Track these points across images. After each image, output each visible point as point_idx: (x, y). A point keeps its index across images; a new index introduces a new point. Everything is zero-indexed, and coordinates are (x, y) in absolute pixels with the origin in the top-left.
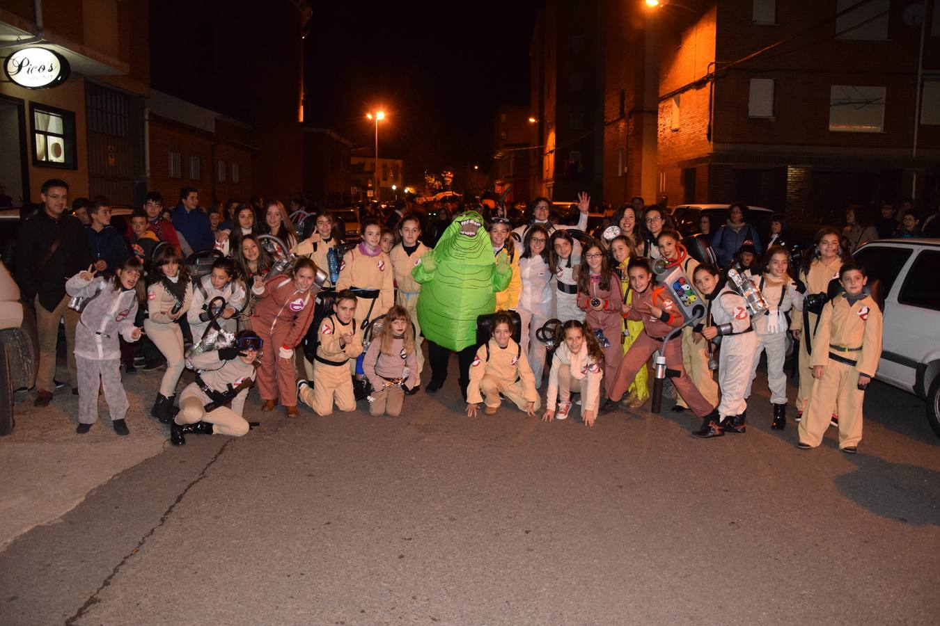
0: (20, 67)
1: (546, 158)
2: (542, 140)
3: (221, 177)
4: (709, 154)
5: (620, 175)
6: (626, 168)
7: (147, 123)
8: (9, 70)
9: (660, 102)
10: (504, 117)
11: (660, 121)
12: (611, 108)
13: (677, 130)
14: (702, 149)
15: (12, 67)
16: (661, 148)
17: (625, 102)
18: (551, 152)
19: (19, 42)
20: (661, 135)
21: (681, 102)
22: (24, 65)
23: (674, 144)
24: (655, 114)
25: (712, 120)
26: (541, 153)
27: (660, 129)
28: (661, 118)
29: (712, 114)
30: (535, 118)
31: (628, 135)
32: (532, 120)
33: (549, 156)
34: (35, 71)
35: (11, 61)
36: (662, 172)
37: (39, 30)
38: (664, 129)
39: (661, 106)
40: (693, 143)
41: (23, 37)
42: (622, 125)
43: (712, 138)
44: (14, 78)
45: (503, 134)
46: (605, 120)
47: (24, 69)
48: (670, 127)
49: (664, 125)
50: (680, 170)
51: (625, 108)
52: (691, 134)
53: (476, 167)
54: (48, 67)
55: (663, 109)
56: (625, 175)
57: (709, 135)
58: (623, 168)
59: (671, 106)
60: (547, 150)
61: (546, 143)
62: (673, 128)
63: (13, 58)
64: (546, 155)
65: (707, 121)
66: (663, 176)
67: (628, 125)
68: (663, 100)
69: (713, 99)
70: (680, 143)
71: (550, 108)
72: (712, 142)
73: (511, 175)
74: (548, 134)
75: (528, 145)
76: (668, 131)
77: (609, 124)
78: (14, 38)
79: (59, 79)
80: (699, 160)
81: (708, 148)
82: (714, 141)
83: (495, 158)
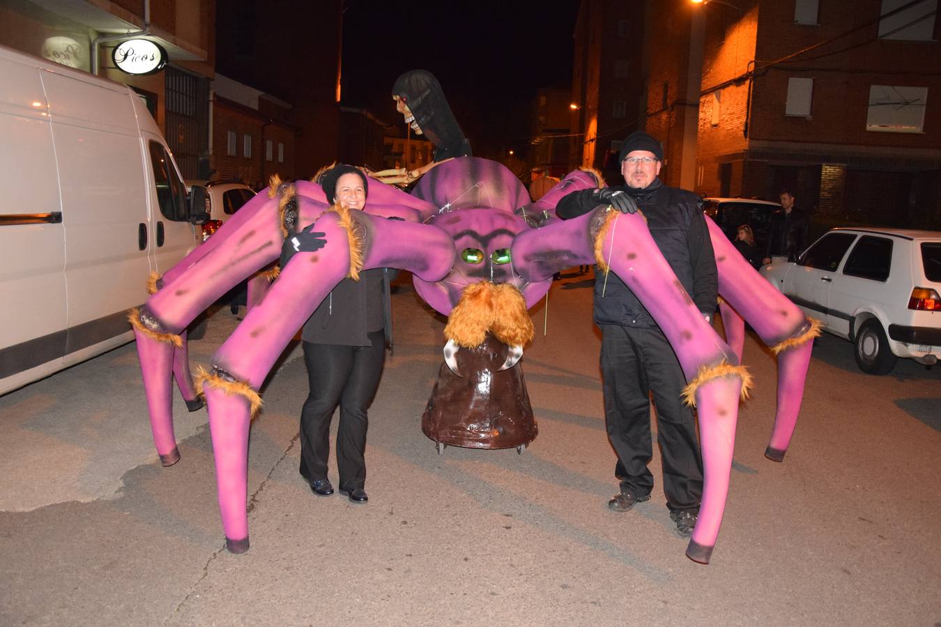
0: (126, 56)
1: (586, 146)
2: (583, 128)
3: (269, 156)
4: (744, 150)
7: (211, 104)
8: (116, 58)
9: (701, 96)
10: (543, 100)
11: (701, 115)
12: (654, 98)
13: (716, 125)
14: (738, 145)
15: (119, 56)
16: (701, 142)
17: (669, 94)
18: (592, 140)
19: (129, 35)
20: (701, 129)
21: (722, 97)
22: (129, 54)
23: (713, 138)
24: (696, 106)
25: (749, 118)
26: (581, 141)
27: (701, 123)
28: (702, 112)
29: (750, 111)
30: (577, 105)
31: (670, 128)
32: (574, 107)
33: (589, 144)
34: (139, 60)
35: (118, 51)
36: (701, 166)
37: (146, 25)
38: (704, 124)
39: (702, 100)
40: (730, 139)
41: (132, 31)
42: (664, 116)
43: (748, 135)
44: (120, 65)
45: (542, 118)
46: (648, 111)
47: (129, 58)
48: (710, 122)
49: (704, 120)
50: (717, 164)
51: (668, 100)
52: (729, 130)
53: (511, 153)
54: (150, 57)
55: (704, 103)
57: (745, 132)
59: (712, 102)
60: (588, 138)
61: (588, 130)
62: (713, 123)
63: (120, 47)
64: (586, 143)
65: (744, 119)
66: (701, 170)
67: (671, 117)
68: (704, 94)
69: (751, 97)
70: (718, 138)
71: (593, 95)
72: (748, 139)
73: (549, 162)
74: (590, 122)
75: (568, 131)
76: (709, 125)
77: (651, 115)
78: (125, 31)
79: (159, 67)
80: (735, 156)
81: (743, 145)
82: (751, 139)
83: (533, 143)
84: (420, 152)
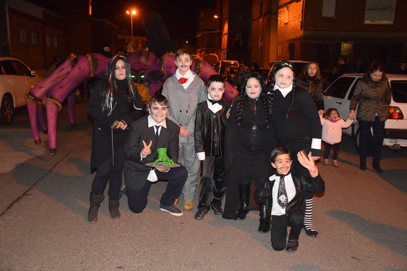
1: (223, 38)
2: (222, 28)
4: (301, 36)
5: (259, 47)
6: (262, 43)
9: (279, 8)
10: (202, 14)
11: (279, 19)
12: (256, 11)
13: (286, 24)
14: (298, 34)
16: (279, 33)
17: (263, 8)
18: (226, 34)
20: (279, 26)
21: (289, 9)
23: (285, 30)
24: (277, 14)
25: (303, 19)
26: (221, 35)
27: (279, 23)
28: (280, 17)
29: (303, 15)
30: (218, 16)
31: (263, 26)
32: (216, 17)
33: (224, 36)
36: (279, 45)
38: (281, 23)
39: (279, 10)
40: (294, 31)
42: (261, 20)
43: (303, 28)
45: (202, 24)
46: (253, 17)
48: (284, 22)
49: (281, 21)
50: (287, 44)
51: (263, 11)
52: (293, 26)
53: (187, 42)
55: (280, 12)
56: (262, 47)
57: (301, 26)
58: (261, 43)
59: (284, 11)
60: (224, 33)
61: (223, 29)
62: (285, 22)
65: (301, 19)
66: (280, 47)
67: (264, 20)
68: (281, 7)
69: (304, 8)
70: (288, 30)
71: (226, 10)
72: (303, 30)
73: (205, 45)
74: (224, 25)
75: (214, 30)
76: (283, 24)
77: (254, 20)
80: (296, 39)
81: (301, 33)
82: (304, 30)
83: (197, 37)
84: (140, 43)
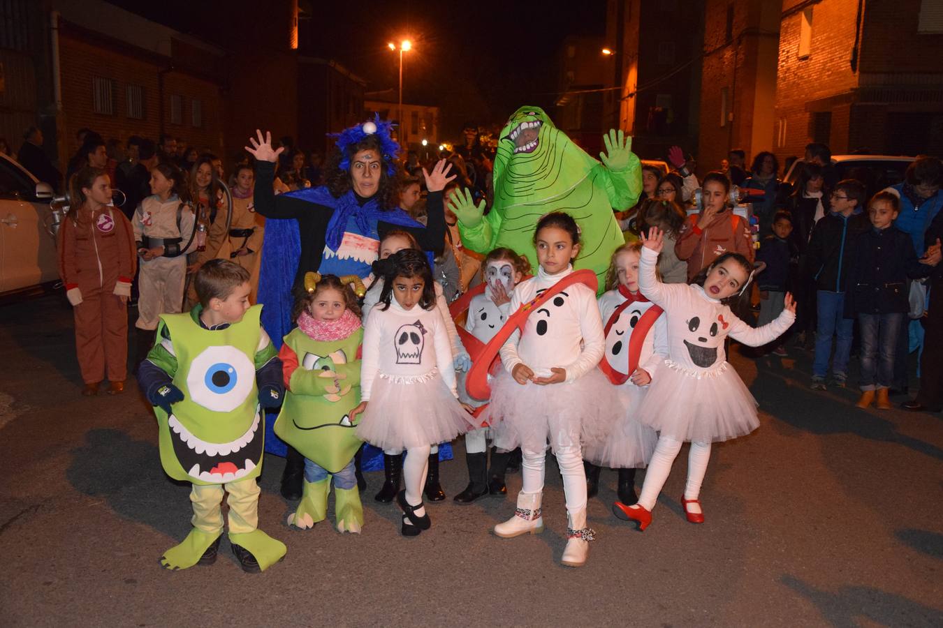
1: (624, 103)
2: (620, 79)
4: (852, 89)
5: (723, 124)
6: (731, 115)
9: (783, 18)
10: (571, 51)
11: (783, 47)
12: (713, 35)
13: (805, 58)
14: (842, 84)
16: (781, 85)
17: (734, 21)
18: (631, 95)
20: (782, 66)
21: (815, 16)
23: (802, 78)
24: (775, 38)
25: (860, 41)
26: (617, 97)
27: (782, 57)
28: (784, 41)
29: (861, 31)
30: (611, 49)
31: (736, 69)
32: (606, 52)
33: (627, 101)
36: (781, 118)
38: (788, 57)
39: (784, 24)
40: (829, 76)
42: (728, 54)
43: (858, 67)
45: (570, 73)
46: (705, 49)
48: (797, 54)
49: (788, 52)
50: (808, 115)
51: (734, 30)
52: (826, 63)
55: (787, 27)
56: (730, 125)
57: (853, 63)
58: (727, 116)
59: (799, 24)
60: (626, 94)
61: (624, 82)
62: (801, 55)
64: (623, 99)
65: (852, 42)
66: (783, 125)
67: (737, 54)
68: (786, 16)
69: (863, 8)
70: (809, 76)
71: (632, 35)
72: (857, 73)
75: (601, 86)
76: (793, 59)
77: (710, 53)
80: (836, 100)
81: (852, 81)
82: (862, 72)
83: (559, 104)
84: (423, 121)
